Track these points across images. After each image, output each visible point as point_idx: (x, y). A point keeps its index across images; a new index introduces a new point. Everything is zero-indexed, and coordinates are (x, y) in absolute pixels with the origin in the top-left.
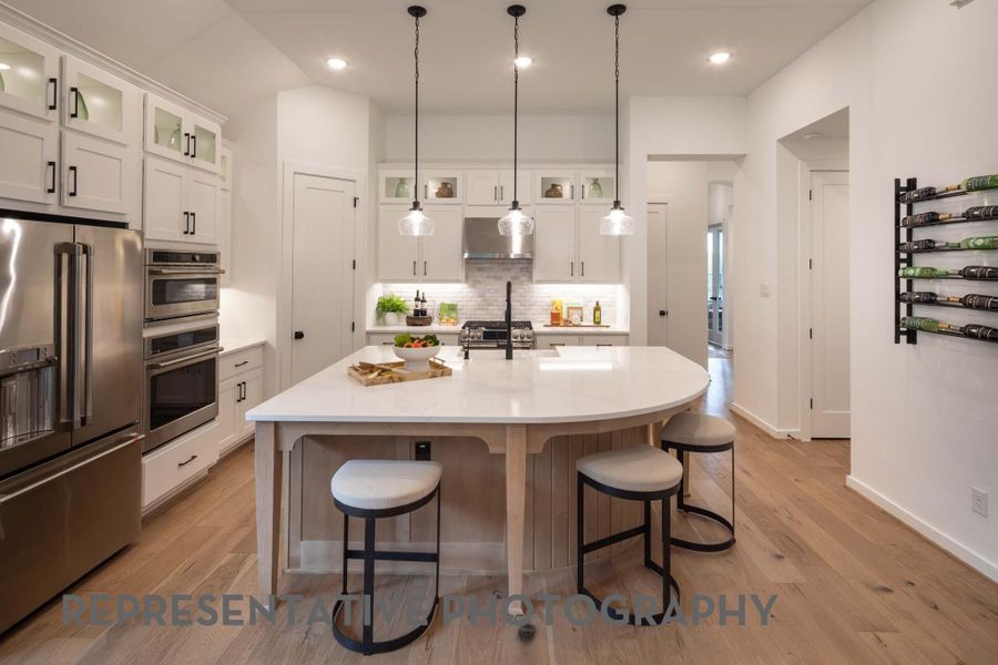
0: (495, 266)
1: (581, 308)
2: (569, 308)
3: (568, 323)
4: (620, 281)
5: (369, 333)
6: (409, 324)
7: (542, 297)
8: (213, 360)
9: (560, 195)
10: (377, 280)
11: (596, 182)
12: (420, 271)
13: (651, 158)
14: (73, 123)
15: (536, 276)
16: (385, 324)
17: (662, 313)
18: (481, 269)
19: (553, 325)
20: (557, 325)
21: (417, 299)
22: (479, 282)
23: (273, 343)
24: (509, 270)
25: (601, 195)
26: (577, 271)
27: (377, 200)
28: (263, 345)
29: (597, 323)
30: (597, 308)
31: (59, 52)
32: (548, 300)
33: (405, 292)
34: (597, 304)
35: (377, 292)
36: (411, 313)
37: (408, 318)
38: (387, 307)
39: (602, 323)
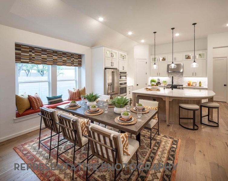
0: (175, 74)
1: (196, 83)
2: (193, 83)
3: (192, 86)
4: (206, 76)
5: (149, 85)
7: (186, 80)
8: (126, 87)
9: (190, 58)
10: (151, 76)
11: (200, 55)
12: (159, 74)
13: (214, 48)
15: (184, 75)
17: (225, 85)
19: (188, 86)
20: (190, 86)
21: (158, 80)
23: (134, 86)
24: (178, 74)
25: (201, 58)
26: (194, 75)
28: (132, 86)
29: (200, 86)
30: (200, 83)
31: (112, 50)
32: (188, 81)
33: (156, 79)
35: (150, 79)
36: (157, 82)
38: (152, 81)
39: (201, 86)
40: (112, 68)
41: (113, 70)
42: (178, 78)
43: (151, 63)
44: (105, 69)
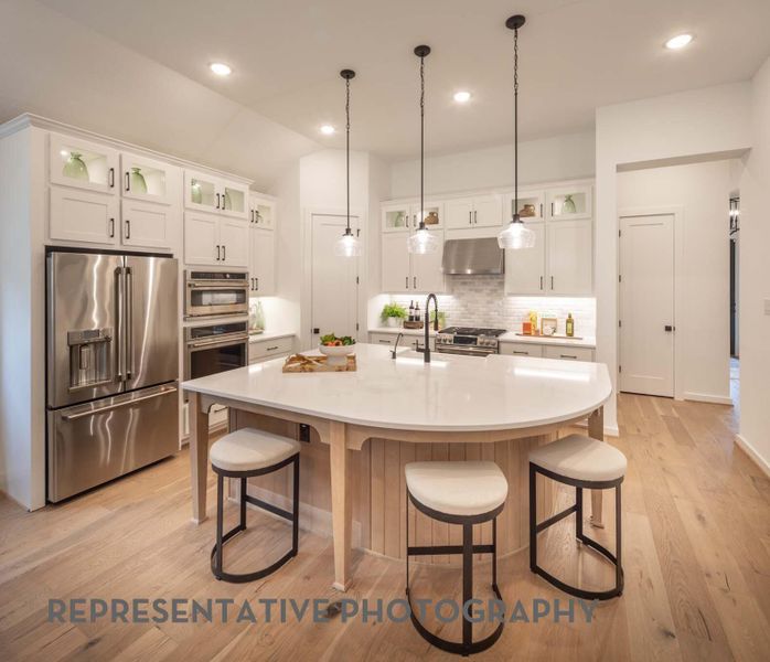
0: (476, 281)
1: (555, 320)
2: (543, 319)
3: (537, 333)
4: (590, 293)
5: (370, 332)
6: (406, 327)
7: (520, 307)
9: (532, 215)
10: (381, 292)
11: (569, 199)
12: (411, 285)
13: (620, 168)
14: (128, 194)
15: (507, 288)
16: (387, 326)
17: (668, 329)
18: (464, 283)
19: (525, 334)
20: (529, 334)
21: (411, 308)
22: (463, 294)
23: (299, 336)
24: (488, 284)
25: (575, 212)
26: (546, 286)
27: (380, 228)
28: (293, 336)
29: (570, 335)
30: (570, 321)
31: (118, 152)
32: (525, 311)
33: (403, 301)
34: (570, 317)
35: (383, 301)
36: (407, 319)
37: (405, 322)
38: (391, 313)
39: (575, 336)
40: (117, 247)
41: (122, 261)
42: (489, 299)
43: (383, 236)
44: (49, 250)
